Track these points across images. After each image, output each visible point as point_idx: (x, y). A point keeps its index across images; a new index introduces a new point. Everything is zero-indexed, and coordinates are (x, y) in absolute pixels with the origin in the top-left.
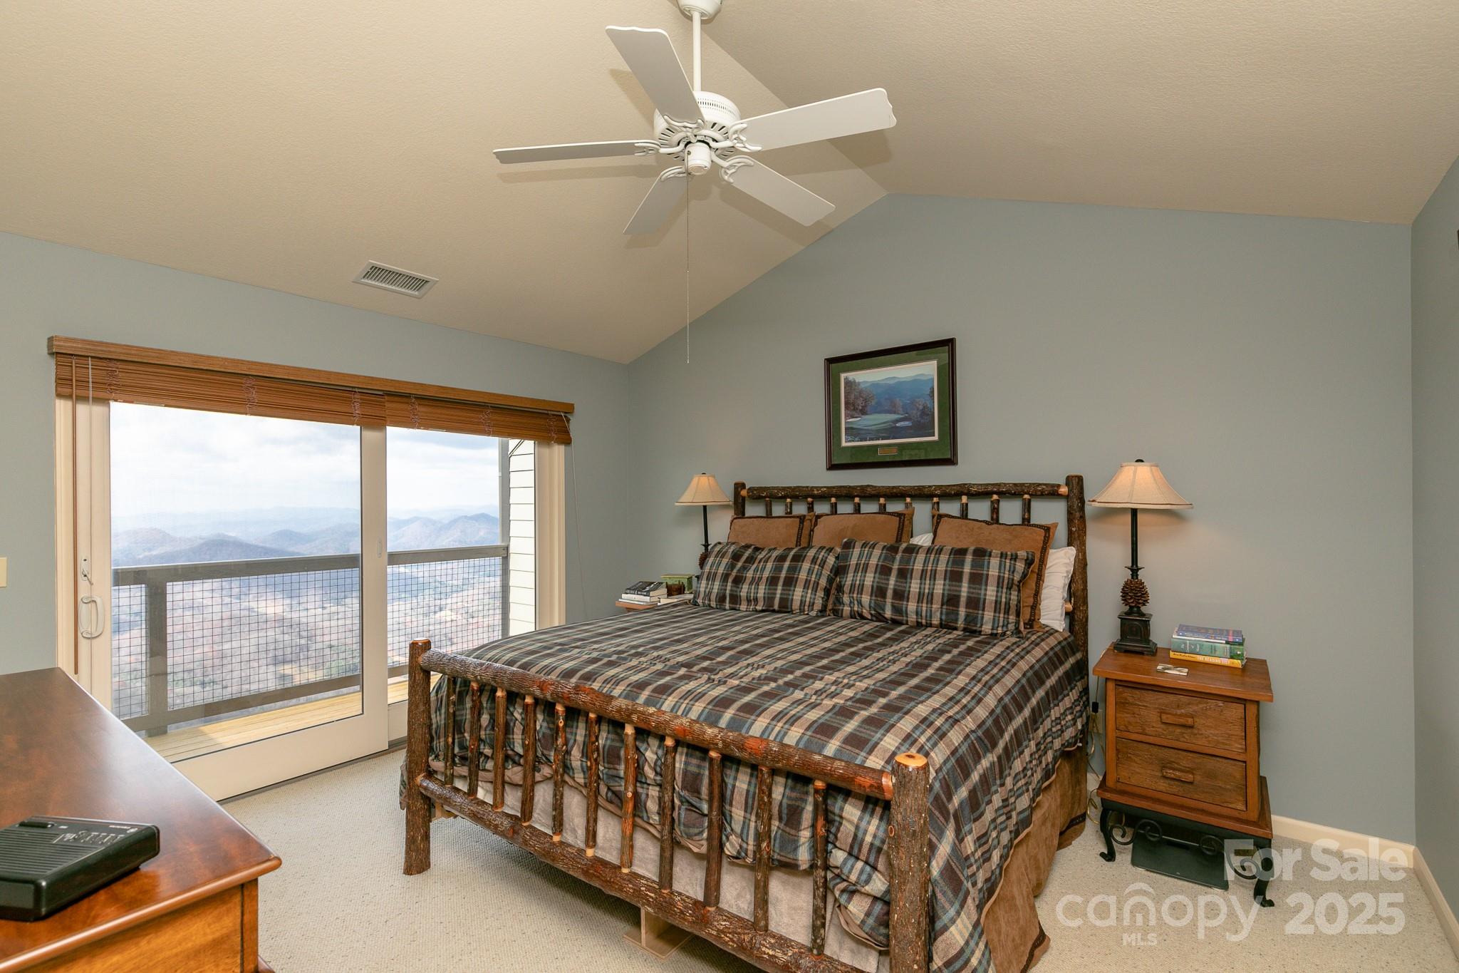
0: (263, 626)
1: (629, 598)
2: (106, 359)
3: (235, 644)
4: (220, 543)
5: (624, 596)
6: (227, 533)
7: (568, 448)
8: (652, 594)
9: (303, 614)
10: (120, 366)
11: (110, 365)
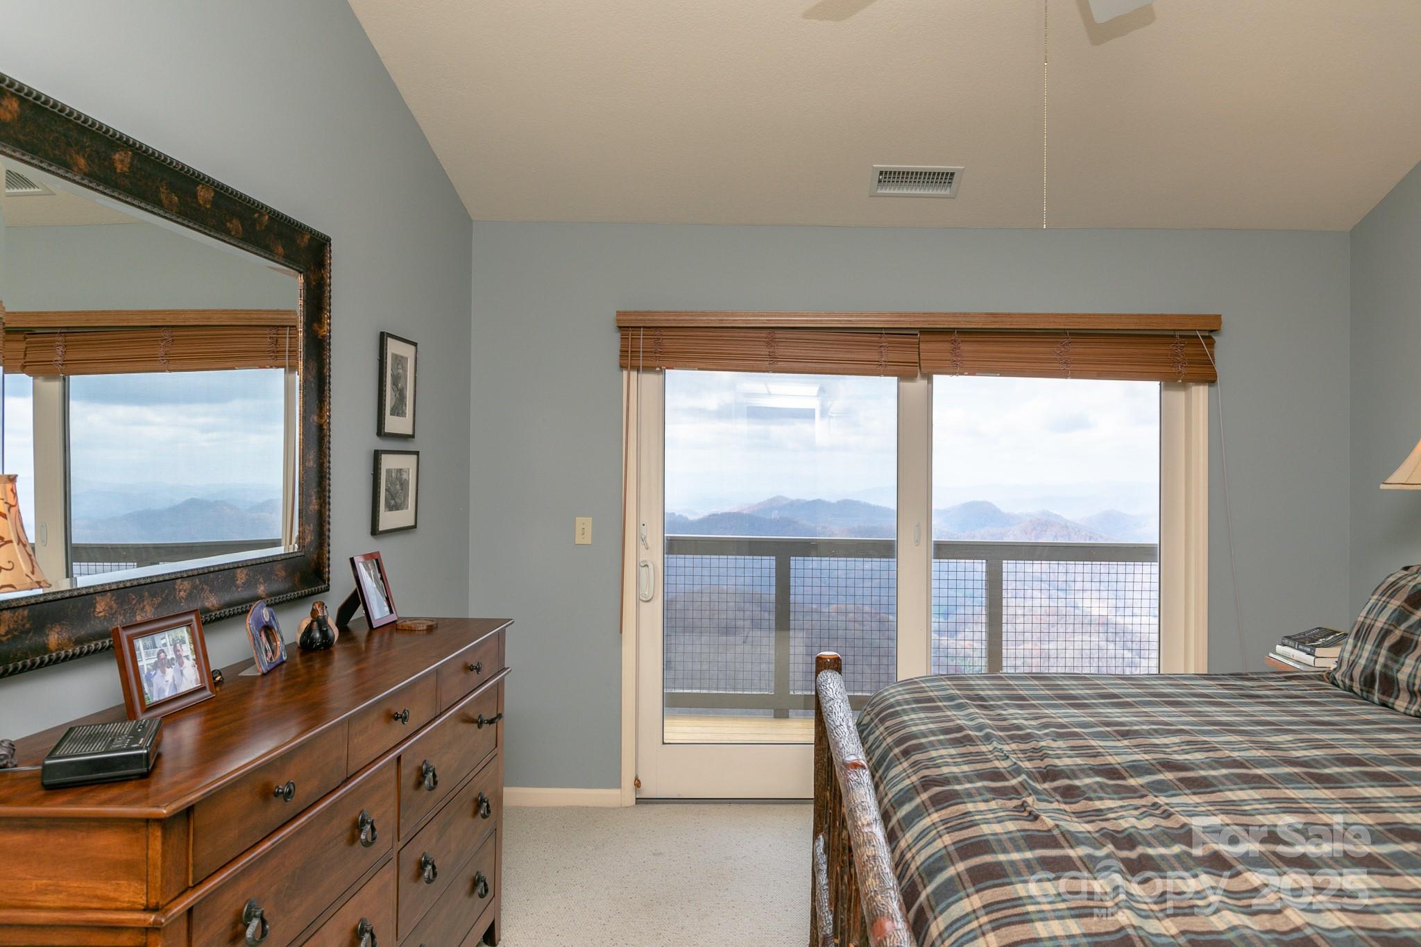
0: (1087, 628)
1: (1291, 656)
2: (653, 327)
3: (1061, 645)
4: (1044, 522)
5: (1279, 648)
6: (1051, 511)
7: (1213, 389)
8: (1319, 651)
9: (1128, 620)
10: (665, 333)
11: (657, 333)
